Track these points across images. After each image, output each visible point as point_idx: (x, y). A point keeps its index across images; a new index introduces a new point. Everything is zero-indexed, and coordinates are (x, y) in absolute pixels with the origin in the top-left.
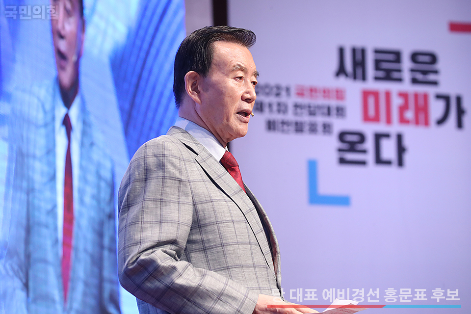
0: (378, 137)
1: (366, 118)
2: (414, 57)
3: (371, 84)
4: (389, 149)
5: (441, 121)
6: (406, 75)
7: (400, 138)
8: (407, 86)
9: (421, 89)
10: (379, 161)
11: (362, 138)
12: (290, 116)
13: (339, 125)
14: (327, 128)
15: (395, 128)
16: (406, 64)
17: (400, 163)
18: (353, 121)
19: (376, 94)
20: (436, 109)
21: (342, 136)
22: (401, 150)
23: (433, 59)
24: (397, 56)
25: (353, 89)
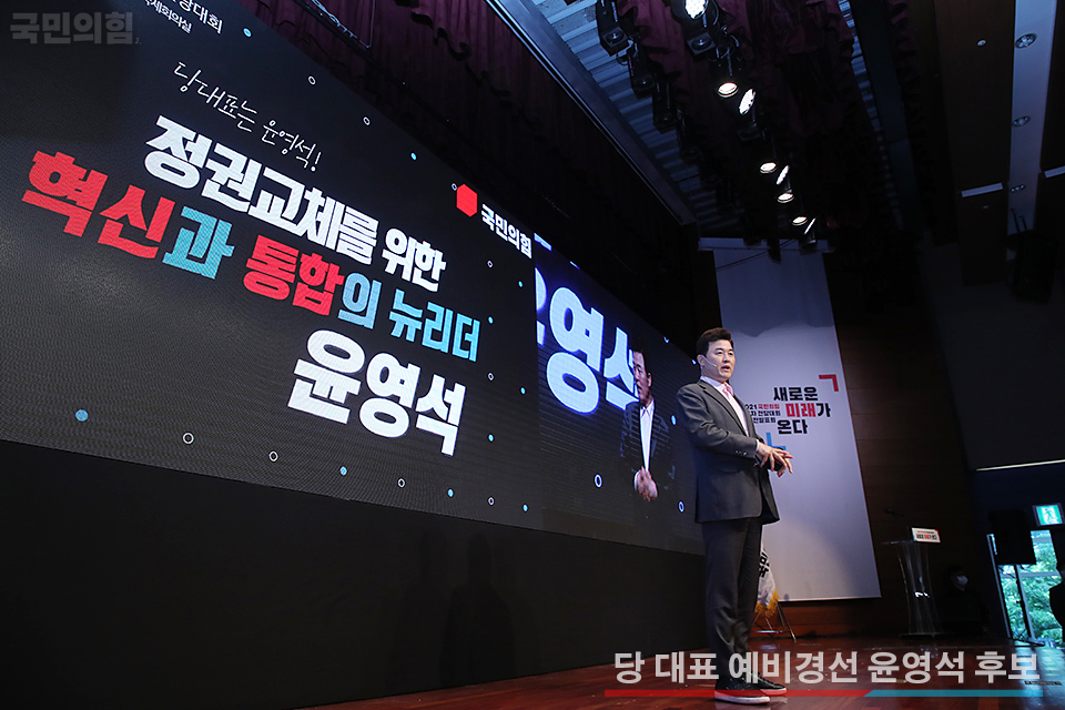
0: (794, 422)
1: (789, 415)
2: (806, 389)
3: (789, 402)
4: (800, 426)
5: (819, 415)
6: (804, 397)
7: (804, 421)
8: (804, 401)
9: (810, 402)
10: (796, 431)
11: (789, 423)
12: (757, 416)
13: (778, 418)
14: (773, 420)
15: (801, 418)
16: (803, 392)
17: (805, 432)
18: (784, 416)
19: (792, 405)
20: (818, 409)
21: (779, 423)
22: (805, 426)
23: (815, 390)
24: (799, 389)
25: (782, 404)
